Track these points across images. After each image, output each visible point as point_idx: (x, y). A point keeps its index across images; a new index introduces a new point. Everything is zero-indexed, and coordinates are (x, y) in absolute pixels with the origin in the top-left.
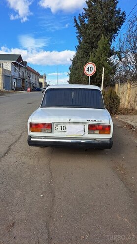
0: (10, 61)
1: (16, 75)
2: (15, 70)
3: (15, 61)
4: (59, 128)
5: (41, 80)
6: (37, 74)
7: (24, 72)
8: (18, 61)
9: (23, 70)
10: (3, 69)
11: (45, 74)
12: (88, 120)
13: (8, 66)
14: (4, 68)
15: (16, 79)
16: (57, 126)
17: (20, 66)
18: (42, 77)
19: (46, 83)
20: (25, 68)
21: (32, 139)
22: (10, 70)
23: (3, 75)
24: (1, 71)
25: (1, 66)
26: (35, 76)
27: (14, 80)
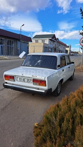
0: (48, 38)
1: (51, 46)
2: (51, 43)
3: (51, 38)
4: (18, 79)
5: (67, 49)
6: (65, 45)
8: (53, 38)
9: (56, 43)
11: (70, 45)
12: (32, 76)
13: (47, 41)
14: (45, 43)
15: (51, 49)
16: (17, 78)
17: (54, 41)
18: (68, 47)
19: (70, 50)
20: (57, 42)
21: (5, 84)
22: (48, 44)
23: (44, 46)
24: (42, 44)
25: (43, 41)
26: (63, 46)
27: (50, 49)
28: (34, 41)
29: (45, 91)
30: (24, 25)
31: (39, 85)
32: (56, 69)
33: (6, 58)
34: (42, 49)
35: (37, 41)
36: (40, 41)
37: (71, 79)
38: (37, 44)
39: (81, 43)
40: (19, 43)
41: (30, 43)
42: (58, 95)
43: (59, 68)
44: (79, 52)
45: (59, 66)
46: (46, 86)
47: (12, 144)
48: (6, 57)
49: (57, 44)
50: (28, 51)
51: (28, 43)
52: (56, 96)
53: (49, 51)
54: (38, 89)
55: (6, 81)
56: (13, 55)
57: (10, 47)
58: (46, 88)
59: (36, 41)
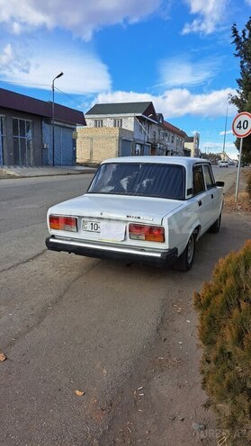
0: (133, 114)
1: (142, 138)
2: (141, 129)
3: (140, 115)
4: (88, 226)
5: (189, 146)
6: (182, 135)
7: (157, 132)
8: (148, 114)
9: (155, 128)
10: (121, 130)
11: (197, 134)
12: (128, 216)
13: (129, 123)
14: (123, 127)
15: (141, 145)
16: (86, 222)
17: (149, 121)
18: (191, 140)
19: (197, 151)
20: (159, 125)
21: (51, 240)
22: (132, 130)
23: (120, 138)
24: (116, 131)
25: (118, 123)
26: (176, 138)
27: (138, 148)
28: (90, 122)
29: (163, 254)
30: (62, 74)
31: (146, 240)
32: (184, 199)
33: (12, 173)
34: (114, 146)
35: (99, 124)
36: (108, 122)
37: (215, 228)
38: (100, 132)
39: (237, 130)
40: (47, 128)
41: (79, 128)
42: (189, 268)
43: (190, 196)
44: (222, 156)
45: (190, 191)
46: (164, 241)
47: (105, 371)
48: (12, 171)
49: (159, 131)
50: (75, 151)
51: (74, 129)
52: (182, 271)
53: (135, 154)
54: (142, 249)
55: (53, 232)
56: (29, 164)
57: (23, 140)
58: (165, 246)
59: (96, 121)
